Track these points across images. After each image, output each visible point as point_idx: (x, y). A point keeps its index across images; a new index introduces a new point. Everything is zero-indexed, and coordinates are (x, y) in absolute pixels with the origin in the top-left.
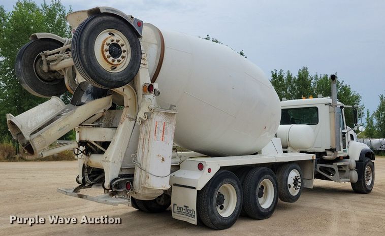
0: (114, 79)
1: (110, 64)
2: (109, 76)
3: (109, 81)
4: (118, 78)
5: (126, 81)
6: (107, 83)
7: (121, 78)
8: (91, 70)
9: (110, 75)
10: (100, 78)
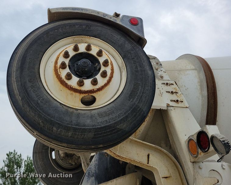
0: (88, 122)
1: (75, 90)
2: (74, 119)
3: (75, 129)
4: (100, 120)
5: (124, 126)
6: (70, 134)
7: (106, 118)
8: (28, 109)
9: (78, 115)
10: (52, 123)
